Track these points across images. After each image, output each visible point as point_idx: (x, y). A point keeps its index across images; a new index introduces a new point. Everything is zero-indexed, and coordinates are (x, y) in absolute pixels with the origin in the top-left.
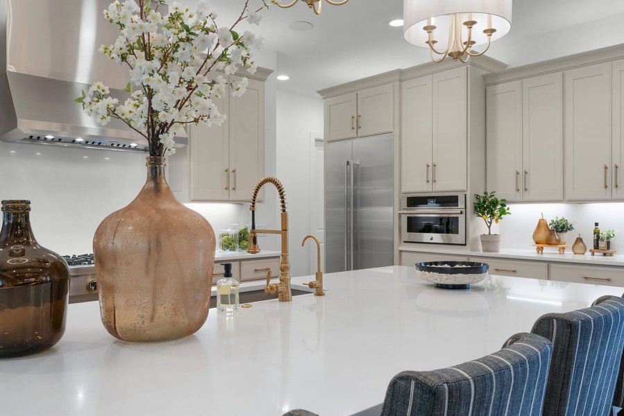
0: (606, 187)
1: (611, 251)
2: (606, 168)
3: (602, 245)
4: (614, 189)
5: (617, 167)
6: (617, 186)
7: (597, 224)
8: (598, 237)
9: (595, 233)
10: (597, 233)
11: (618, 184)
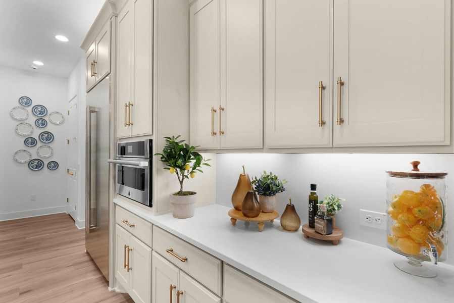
0: (323, 123)
1: (335, 235)
2: (323, 88)
3: (320, 224)
4: (337, 127)
5: (342, 84)
6: (342, 121)
7: (313, 187)
8: (315, 209)
9: (310, 202)
10: (313, 201)
11: (345, 118)
